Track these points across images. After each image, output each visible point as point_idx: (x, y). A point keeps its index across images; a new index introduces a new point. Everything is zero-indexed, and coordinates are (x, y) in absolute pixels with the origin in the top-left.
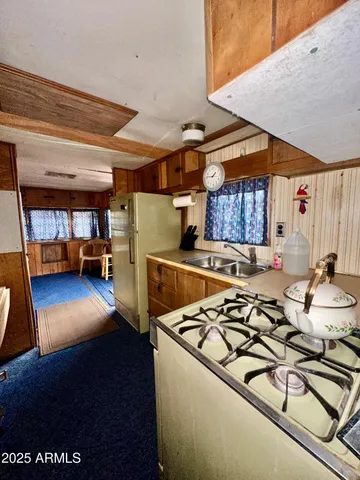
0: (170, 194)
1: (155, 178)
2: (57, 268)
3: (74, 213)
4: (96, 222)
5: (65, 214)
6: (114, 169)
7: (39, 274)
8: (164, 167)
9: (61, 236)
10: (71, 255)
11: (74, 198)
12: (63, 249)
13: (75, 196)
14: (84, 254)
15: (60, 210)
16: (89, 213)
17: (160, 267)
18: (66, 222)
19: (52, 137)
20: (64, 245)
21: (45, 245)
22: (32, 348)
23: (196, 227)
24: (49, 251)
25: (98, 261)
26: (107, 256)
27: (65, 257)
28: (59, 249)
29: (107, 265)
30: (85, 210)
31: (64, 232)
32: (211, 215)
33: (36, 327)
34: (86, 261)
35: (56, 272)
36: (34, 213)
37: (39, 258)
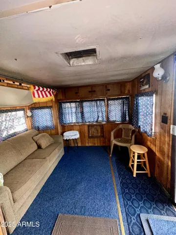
2: (97, 143)
3: (109, 102)
5: (103, 103)
7: (87, 145)
9: (100, 119)
10: (106, 134)
11: (109, 90)
12: (104, 129)
13: (109, 87)
14: (114, 139)
15: (100, 100)
16: (120, 101)
18: (104, 109)
20: (102, 126)
21: (90, 126)
24: (93, 130)
26: (136, 151)
27: (103, 135)
28: (99, 129)
29: (136, 162)
30: (117, 99)
31: (102, 116)
35: (96, 145)
36: (85, 104)
37: (87, 135)
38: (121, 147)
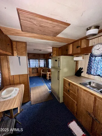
0: (73, 56)
1: (67, 50)
2: (35, 75)
3: (40, 60)
4: (45, 62)
5: (38, 60)
6: (53, 48)
7: (31, 76)
8: (71, 46)
9: (36, 66)
10: (39, 72)
12: (37, 70)
13: (40, 55)
14: (42, 72)
15: (37, 59)
16: (44, 60)
17: (69, 84)
18: (38, 62)
19: (36, 39)
20: (37, 69)
21: (33, 69)
22: (29, 101)
23: (82, 68)
25: (46, 74)
26: (48, 73)
27: (37, 72)
28: (36, 70)
29: (48, 76)
31: (37, 65)
32: (91, 64)
33: (30, 94)
34: (43, 74)
36: (31, 60)
37: (31, 72)
38: (44, 74)
